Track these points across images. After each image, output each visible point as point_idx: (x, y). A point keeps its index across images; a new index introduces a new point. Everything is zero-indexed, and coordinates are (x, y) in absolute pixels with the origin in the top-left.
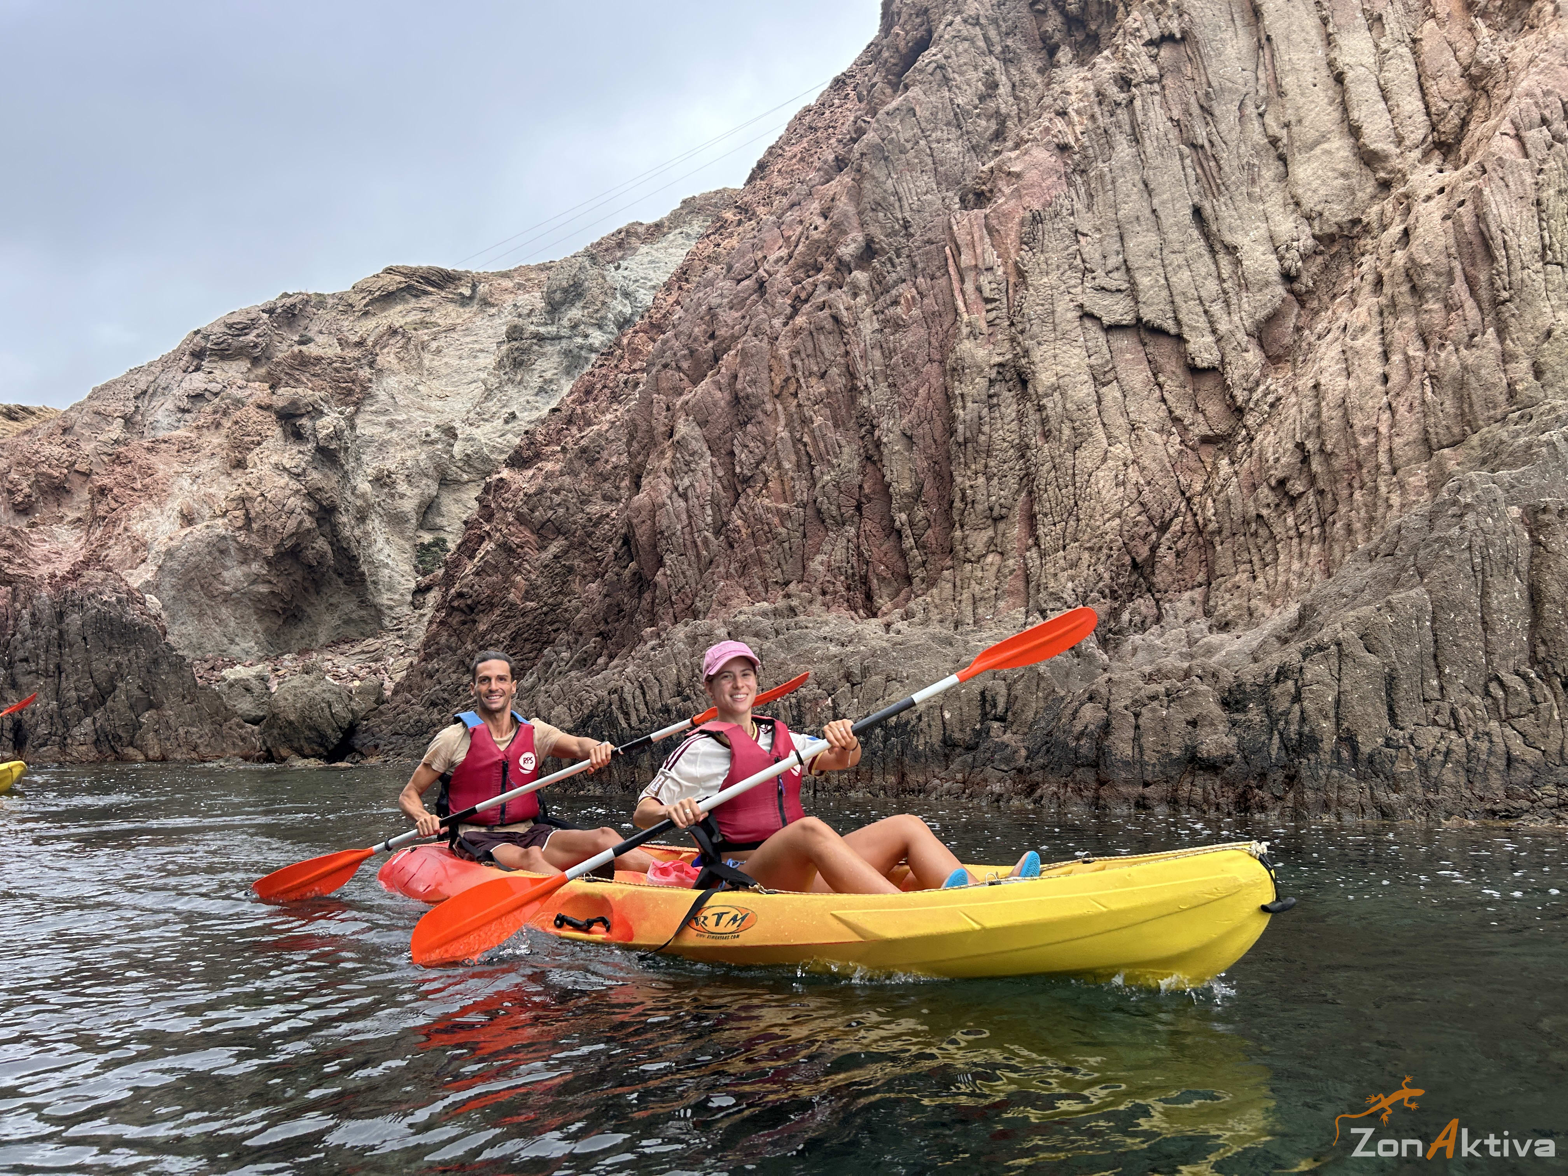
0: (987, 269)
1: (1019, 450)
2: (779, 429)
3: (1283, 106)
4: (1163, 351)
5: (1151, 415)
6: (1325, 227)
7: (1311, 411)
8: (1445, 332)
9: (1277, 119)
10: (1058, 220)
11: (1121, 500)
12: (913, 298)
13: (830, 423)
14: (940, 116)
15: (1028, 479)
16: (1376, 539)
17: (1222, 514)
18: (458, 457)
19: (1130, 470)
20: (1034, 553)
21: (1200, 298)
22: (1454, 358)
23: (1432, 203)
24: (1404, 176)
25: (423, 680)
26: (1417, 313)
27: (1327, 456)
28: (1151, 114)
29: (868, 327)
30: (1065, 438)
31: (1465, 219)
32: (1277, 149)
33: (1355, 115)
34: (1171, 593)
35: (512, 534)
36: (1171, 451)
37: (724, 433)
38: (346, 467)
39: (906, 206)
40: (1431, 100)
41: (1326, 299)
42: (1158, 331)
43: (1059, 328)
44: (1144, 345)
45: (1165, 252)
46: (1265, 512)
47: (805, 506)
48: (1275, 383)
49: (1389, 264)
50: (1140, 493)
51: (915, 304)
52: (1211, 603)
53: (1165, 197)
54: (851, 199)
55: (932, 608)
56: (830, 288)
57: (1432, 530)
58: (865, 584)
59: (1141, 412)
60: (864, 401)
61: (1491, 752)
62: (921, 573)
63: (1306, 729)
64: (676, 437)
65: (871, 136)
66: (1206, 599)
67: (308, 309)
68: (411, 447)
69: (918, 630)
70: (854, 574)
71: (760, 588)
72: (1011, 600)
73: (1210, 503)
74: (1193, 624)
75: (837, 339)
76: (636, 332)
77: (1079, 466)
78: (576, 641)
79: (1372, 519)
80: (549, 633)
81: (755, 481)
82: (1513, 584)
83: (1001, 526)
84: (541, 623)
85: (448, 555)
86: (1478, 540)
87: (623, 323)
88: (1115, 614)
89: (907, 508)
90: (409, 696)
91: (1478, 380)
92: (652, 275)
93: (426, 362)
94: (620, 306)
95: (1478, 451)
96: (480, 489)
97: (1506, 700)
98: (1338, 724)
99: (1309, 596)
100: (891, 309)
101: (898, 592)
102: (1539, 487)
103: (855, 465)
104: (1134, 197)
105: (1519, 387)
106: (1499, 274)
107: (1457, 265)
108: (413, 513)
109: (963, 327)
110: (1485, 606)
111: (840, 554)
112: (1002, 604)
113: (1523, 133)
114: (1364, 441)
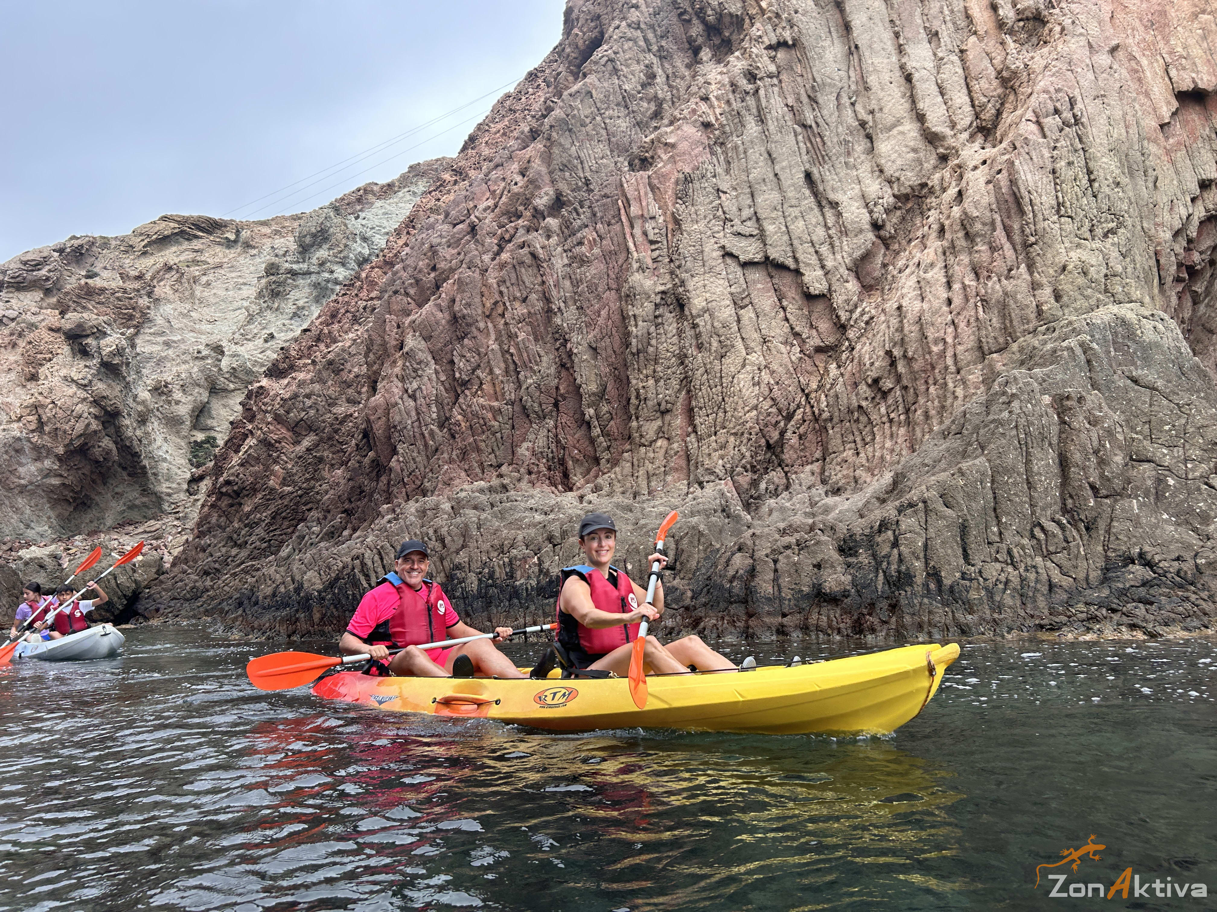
0: (651, 218)
1: (680, 358)
2: (491, 342)
3: (869, 98)
4: (785, 281)
6: (902, 189)
7: (896, 326)
8: (991, 267)
9: (864, 107)
10: (704, 180)
11: (757, 396)
12: (594, 239)
13: (531, 338)
14: (611, 98)
15: (686, 381)
16: (947, 422)
17: (832, 406)
18: (225, 370)
19: (763, 373)
20: (692, 438)
21: (812, 242)
22: (998, 287)
23: (978, 171)
24: (957, 151)
25: (197, 554)
26: (970, 253)
27: (909, 360)
28: (772, 101)
29: (560, 262)
30: (713, 349)
31: (1002, 183)
32: (865, 129)
33: (920, 105)
34: (795, 468)
35: (271, 432)
36: (793, 358)
37: (445, 346)
38: (128, 379)
39: (587, 168)
40: (975, 96)
41: (904, 242)
42: (782, 267)
43: (707, 264)
44: (772, 277)
45: (785, 206)
46: (864, 404)
47: (513, 404)
48: (869, 306)
49: (949, 217)
50: (771, 390)
51: (595, 245)
52: (827, 474)
53: (784, 164)
54: (543, 161)
55: (615, 483)
56: (528, 231)
57: (988, 414)
58: (562, 465)
59: (770, 329)
60: (558, 320)
61: (1037, 581)
62: (606, 455)
63: (903, 568)
64: (406, 349)
65: (557, 113)
66: (823, 471)
67: (94, 249)
68: (185, 362)
69: (605, 501)
70: (553, 458)
71: (478, 470)
72: (676, 475)
73: (823, 397)
74: (814, 490)
75: (535, 271)
76: (372, 268)
77: (724, 371)
78: (325, 518)
79: (943, 407)
80: (303, 512)
81: (472, 384)
82: (1048, 453)
83: (668, 417)
84: (297, 504)
85: (217, 450)
86: (1022, 421)
87: (363, 261)
88: (755, 484)
89: (594, 405)
90: (185, 567)
91: (1016, 303)
92: (386, 224)
93: (198, 293)
94: (360, 248)
95: (1018, 355)
96: (244, 396)
97: (1047, 541)
98: (927, 564)
99: (900, 466)
100: (578, 248)
101: (588, 471)
102: (1063, 381)
103: (552, 370)
104: (761, 164)
105: (1045, 308)
106: (1028, 224)
107: (997, 217)
108: (187, 416)
109: (634, 263)
110: (1028, 470)
111: (541, 442)
112: (669, 478)
113: (1042, 120)
114: (935, 349)
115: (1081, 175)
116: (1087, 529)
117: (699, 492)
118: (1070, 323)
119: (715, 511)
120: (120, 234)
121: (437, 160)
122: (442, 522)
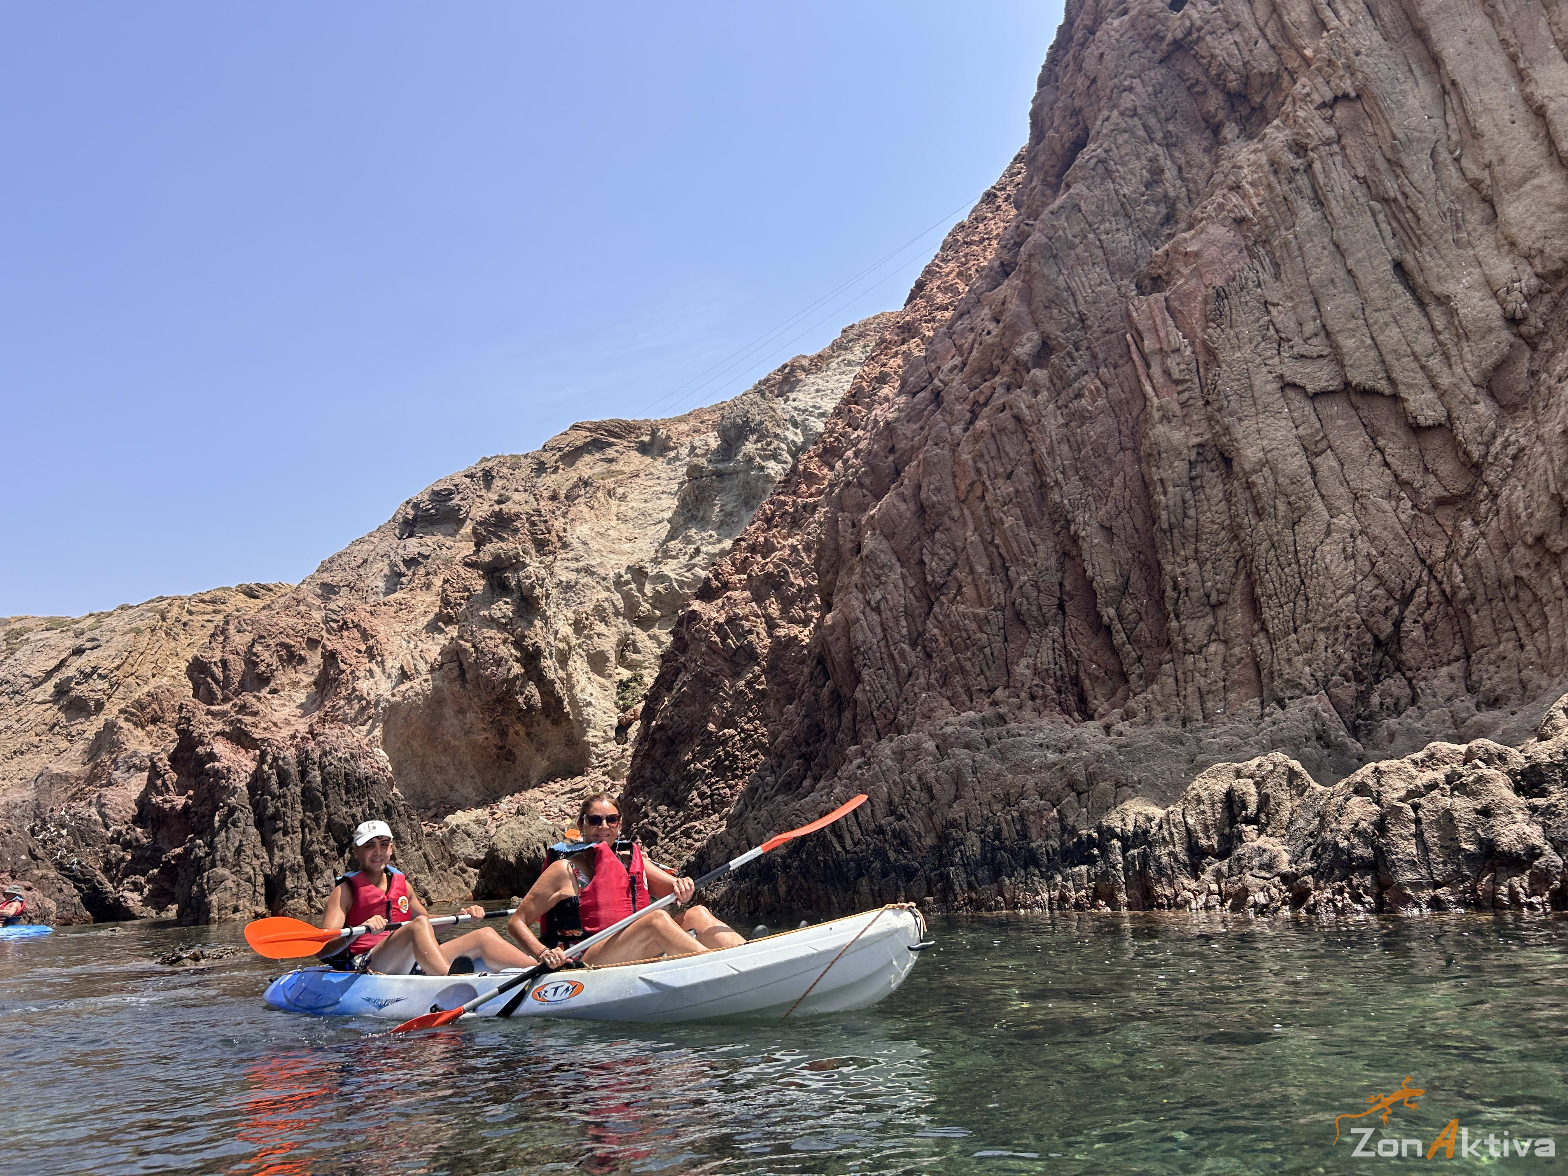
0: (1174, 351)
1: (1232, 530)
2: (969, 533)
3: (1481, 148)
4: (1380, 413)
5: (1376, 481)
6: (1549, 263)
7: (1564, 458)
9: (1475, 161)
10: (1244, 293)
11: (1354, 575)
12: (1097, 388)
13: (1021, 523)
14: (1106, 207)
15: (1245, 560)
17: (1473, 580)
18: (649, 595)
19: (1359, 542)
20: (1261, 639)
21: (1413, 354)
28: (1334, 175)
29: (1053, 423)
30: (1281, 514)
32: (1480, 191)
34: (1423, 672)
35: (707, 663)
36: (1403, 517)
37: (912, 543)
38: (548, 613)
39: (1080, 299)
42: (1371, 393)
43: (1259, 402)
44: (1356, 409)
45: (1368, 311)
46: (1524, 573)
47: (1003, 610)
48: (1515, 434)
50: (1373, 565)
51: (1099, 395)
52: (1474, 678)
53: (1360, 255)
54: (1022, 301)
55: (1154, 705)
56: (1009, 390)
58: (1076, 685)
59: (1362, 480)
60: (1056, 497)
64: (865, 552)
65: (1036, 237)
66: (1468, 675)
67: (505, 470)
69: (1142, 731)
70: (1063, 676)
71: (965, 697)
72: (1242, 691)
73: (1456, 569)
74: (1457, 703)
75: (1021, 437)
76: (811, 458)
77: (1300, 542)
78: (779, 767)
80: (749, 759)
81: (948, 588)
83: (1221, 613)
84: (741, 750)
85: (646, 689)
88: (1362, 697)
89: (1114, 602)
92: (821, 403)
93: (615, 509)
96: (673, 624)
100: (1075, 402)
101: (1113, 693)
103: (1053, 562)
104: (1325, 260)
108: (612, 652)
109: (1154, 411)
111: (1046, 656)
112: (1232, 696)
117: (1279, 714)
119: (1308, 739)
121: (875, 318)
122: (925, 764)
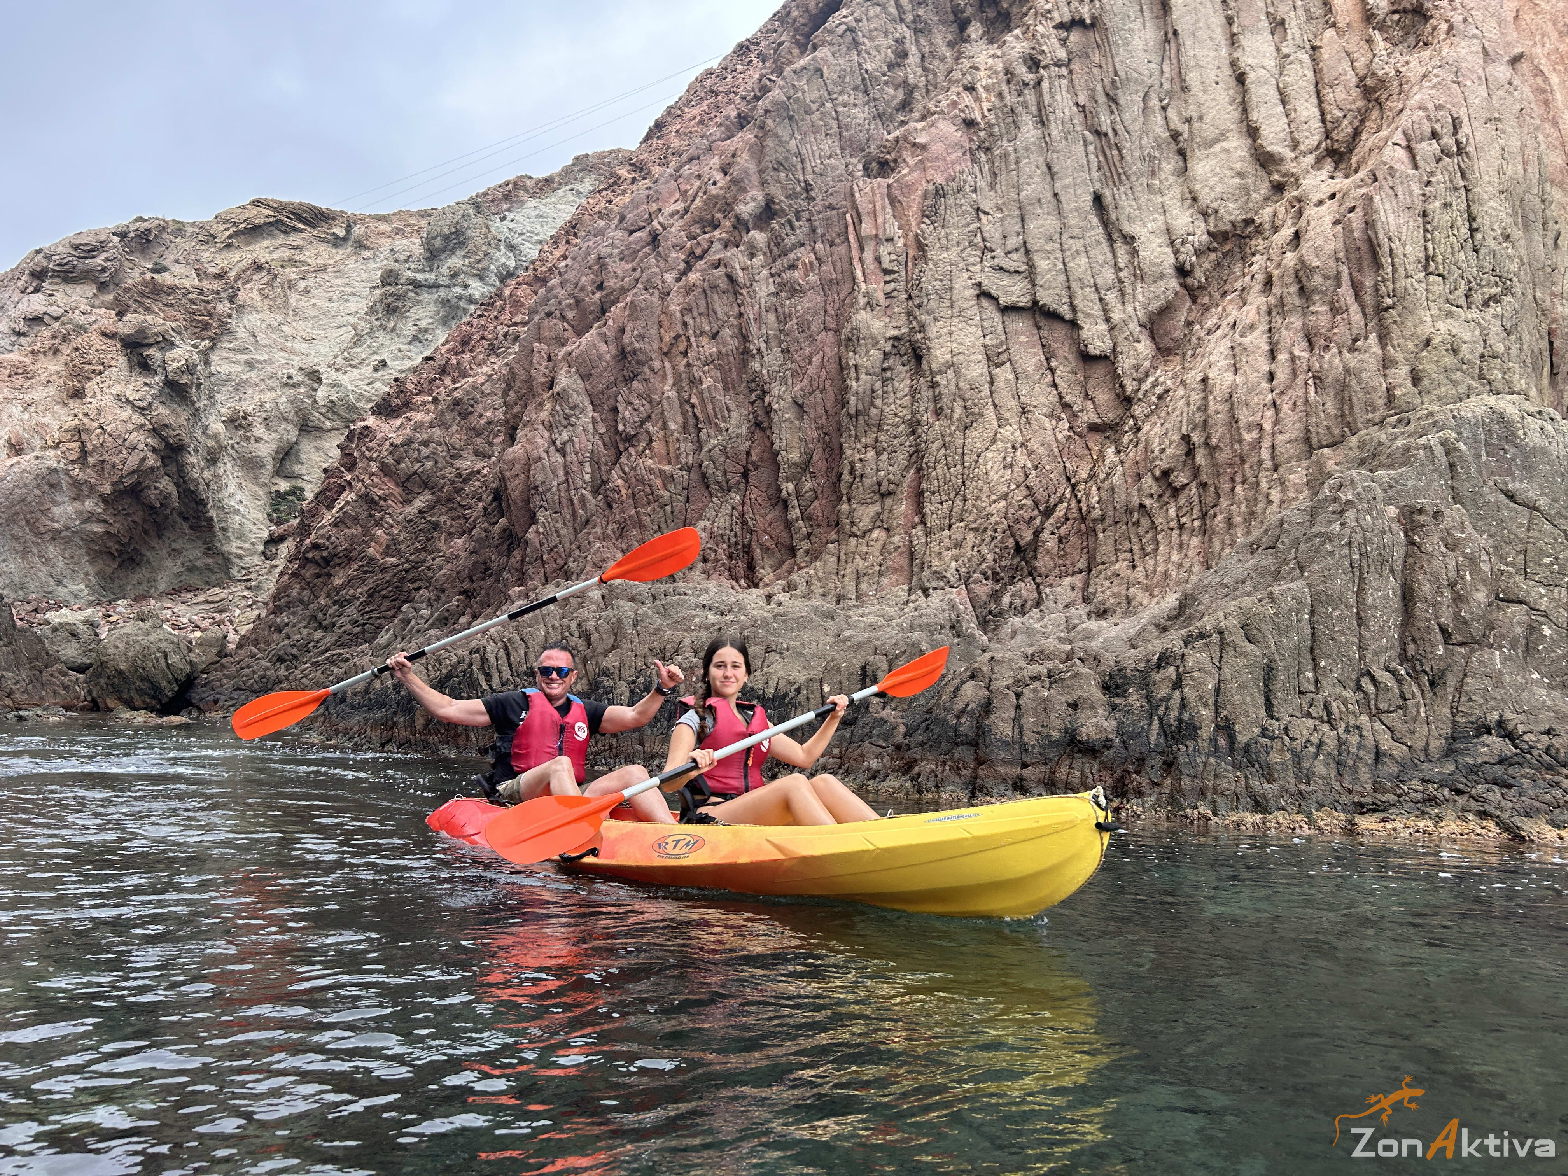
0: (887, 240)
1: (911, 426)
2: (667, 388)
3: (1186, 102)
4: (1057, 335)
5: (1042, 399)
6: (1220, 224)
7: (1199, 403)
8: (1330, 335)
9: (1179, 113)
10: (960, 195)
11: (1008, 482)
12: (811, 263)
13: (720, 386)
14: (848, 79)
15: (917, 456)
16: (1256, 533)
17: (1106, 502)
18: (321, 403)
19: (1018, 453)
20: (919, 531)
21: (1096, 286)
22: (1337, 361)
23: (1323, 208)
24: (1297, 180)
25: (270, 634)
26: (1304, 315)
27: (1212, 449)
28: (1058, 98)
29: (764, 289)
30: (956, 416)
31: (1354, 225)
32: (1177, 143)
33: (1254, 116)
34: (1050, 580)
35: (375, 486)
36: (1060, 436)
37: (608, 388)
38: (198, 405)
39: (809, 168)
40: (1327, 108)
41: (1217, 295)
42: (1053, 316)
43: (956, 305)
44: (1039, 328)
45: (1064, 237)
46: (1147, 502)
47: (689, 470)
48: (1164, 375)
49: (1279, 265)
50: (1027, 476)
51: (812, 270)
52: (1091, 590)
53: (1067, 181)
54: (752, 156)
55: (814, 581)
56: (726, 246)
57: (1313, 525)
58: (747, 553)
59: (1032, 396)
60: (756, 365)
61: (1360, 746)
62: (805, 545)
63: (1186, 716)
64: (557, 389)
65: (776, 94)
66: (1086, 585)
67: (165, 236)
68: (271, 389)
69: (800, 603)
70: (736, 543)
72: (895, 577)
73: (1094, 490)
74: (1073, 610)
75: (731, 299)
76: (519, 284)
77: (968, 446)
78: (438, 599)
79: (1252, 513)
80: (409, 592)
81: (639, 441)
82: (1388, 582)
83: (889, 502)
84: (402, 581)
85: (304, 504)
86: (1358, 537)
87: (506, 276)
88: (995, 596)
89: (795, 479)
90: (255, 650)
91: (1360, 383)
92: (539, 229)
93: (293, 302)
94: (504, 259)
95: (1357, 452)
96: (343, 438)
97: (1377, 695)
98: (1217, 712)
99: (1190, 586)
100: (788, 273)
101: (781, 564)
102: (1415, 488)
103: (744, 430)
104: (1037, 179)
105: (1398, 392)
106: (1384, 281)
107: (1344, 269)
108: (269, 459)
109: (860, 297)
110: (1360, 602)
111: (723, 521)
112: (885, 581)
113: (1414, 145)
114: (1248, 437)
115: (1459, 222)
116: (1432, 684)
117: (922, 601)
118: (1431, 414)
119: (942, 627)
120: (198, 220)
121: (611, 152)
122: (589, 614)
